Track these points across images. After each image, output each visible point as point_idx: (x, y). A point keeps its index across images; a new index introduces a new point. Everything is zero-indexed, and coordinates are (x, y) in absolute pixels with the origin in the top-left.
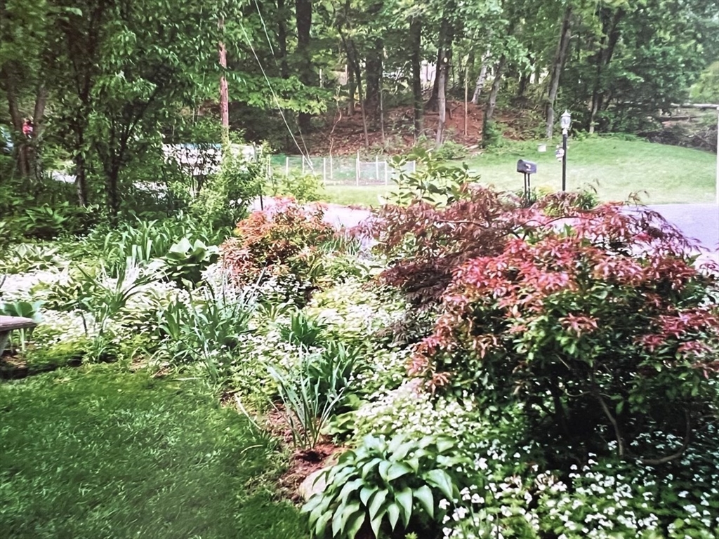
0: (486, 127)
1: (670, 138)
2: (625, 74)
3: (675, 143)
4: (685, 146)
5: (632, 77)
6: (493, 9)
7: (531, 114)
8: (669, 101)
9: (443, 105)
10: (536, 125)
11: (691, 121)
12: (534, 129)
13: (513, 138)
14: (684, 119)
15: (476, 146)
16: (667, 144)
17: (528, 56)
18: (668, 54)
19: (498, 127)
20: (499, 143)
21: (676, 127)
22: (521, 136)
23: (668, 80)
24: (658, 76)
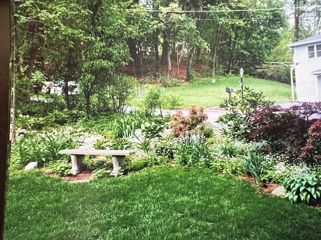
0: (188, 73)
1: (262, 76)
2: (242, 51)
3: (263, 78)
4: (267, 79)
5: (245, 52)
6: (192, 27)
7: (206, 67)
8: (260, 61)
9: (170, 63)
10: (208, 72)
11: (268, 69)
12: (207, 73)
13: (199, 77)
14: (265, 68)
15: (184, 80)
16: (260, 78)
17: (207, 45)
18: (259, 43)
19: (193, 73)
20: (194, 79)
21: (263, 72)
22: (202, 76)
23: (259, 54)
24: (255, 52)
